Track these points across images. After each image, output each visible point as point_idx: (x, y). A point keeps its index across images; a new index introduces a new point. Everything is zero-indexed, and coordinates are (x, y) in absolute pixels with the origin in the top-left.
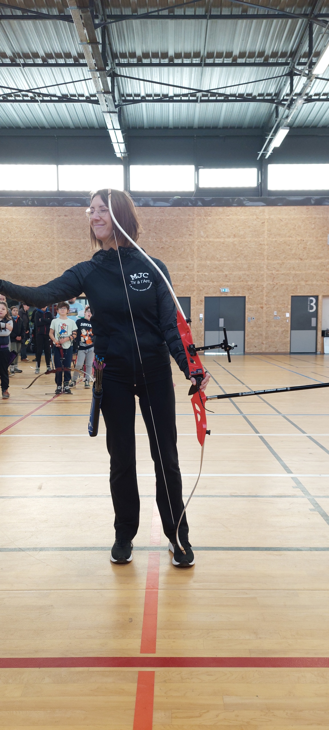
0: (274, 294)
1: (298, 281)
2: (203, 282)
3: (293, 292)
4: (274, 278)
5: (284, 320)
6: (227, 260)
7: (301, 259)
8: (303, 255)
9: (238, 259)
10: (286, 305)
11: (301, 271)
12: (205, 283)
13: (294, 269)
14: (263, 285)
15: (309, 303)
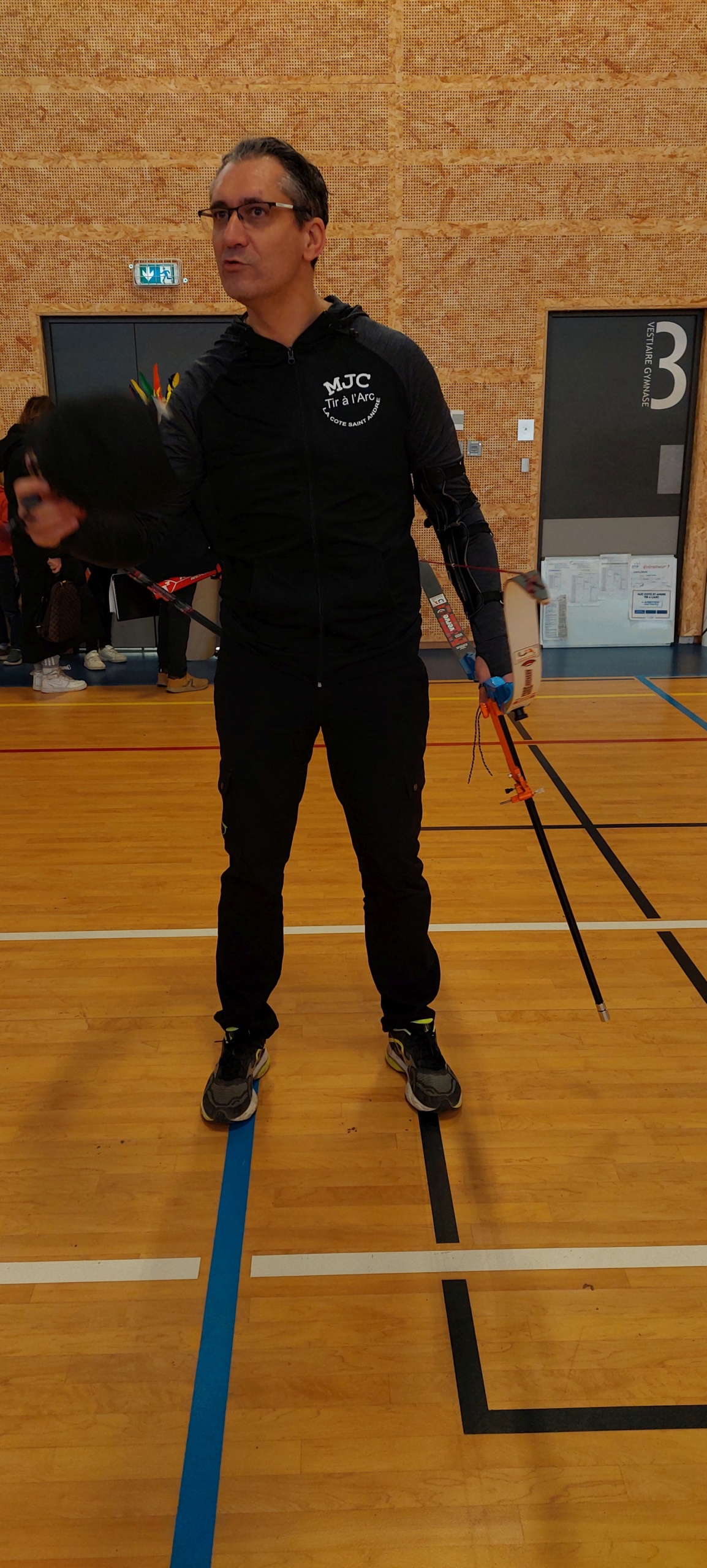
0: (451, 302)
1: (594, 215)
2: (23, 217)
3: (559, 286)
4: (451, 193)
5: (506, 460)
6: (156, 74)
7: (616, 69)
8: (630, 42)
9: (230, 65)
10: (518, 372)
11: (607, 152)
12: (34, 226)
13: (568, 136)
14: (382, 244)
15: (649, 358)
